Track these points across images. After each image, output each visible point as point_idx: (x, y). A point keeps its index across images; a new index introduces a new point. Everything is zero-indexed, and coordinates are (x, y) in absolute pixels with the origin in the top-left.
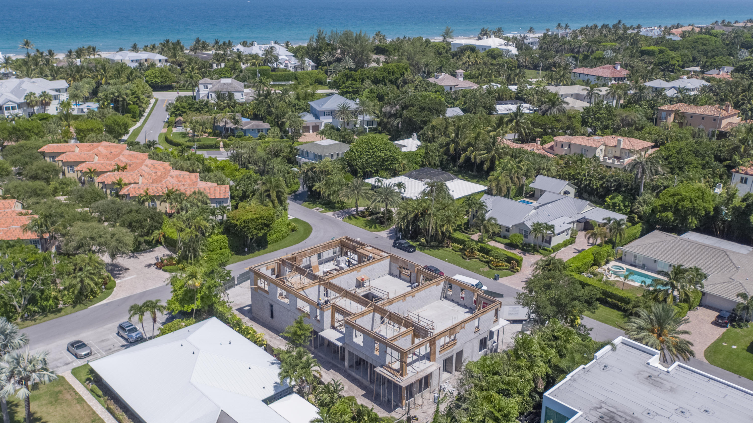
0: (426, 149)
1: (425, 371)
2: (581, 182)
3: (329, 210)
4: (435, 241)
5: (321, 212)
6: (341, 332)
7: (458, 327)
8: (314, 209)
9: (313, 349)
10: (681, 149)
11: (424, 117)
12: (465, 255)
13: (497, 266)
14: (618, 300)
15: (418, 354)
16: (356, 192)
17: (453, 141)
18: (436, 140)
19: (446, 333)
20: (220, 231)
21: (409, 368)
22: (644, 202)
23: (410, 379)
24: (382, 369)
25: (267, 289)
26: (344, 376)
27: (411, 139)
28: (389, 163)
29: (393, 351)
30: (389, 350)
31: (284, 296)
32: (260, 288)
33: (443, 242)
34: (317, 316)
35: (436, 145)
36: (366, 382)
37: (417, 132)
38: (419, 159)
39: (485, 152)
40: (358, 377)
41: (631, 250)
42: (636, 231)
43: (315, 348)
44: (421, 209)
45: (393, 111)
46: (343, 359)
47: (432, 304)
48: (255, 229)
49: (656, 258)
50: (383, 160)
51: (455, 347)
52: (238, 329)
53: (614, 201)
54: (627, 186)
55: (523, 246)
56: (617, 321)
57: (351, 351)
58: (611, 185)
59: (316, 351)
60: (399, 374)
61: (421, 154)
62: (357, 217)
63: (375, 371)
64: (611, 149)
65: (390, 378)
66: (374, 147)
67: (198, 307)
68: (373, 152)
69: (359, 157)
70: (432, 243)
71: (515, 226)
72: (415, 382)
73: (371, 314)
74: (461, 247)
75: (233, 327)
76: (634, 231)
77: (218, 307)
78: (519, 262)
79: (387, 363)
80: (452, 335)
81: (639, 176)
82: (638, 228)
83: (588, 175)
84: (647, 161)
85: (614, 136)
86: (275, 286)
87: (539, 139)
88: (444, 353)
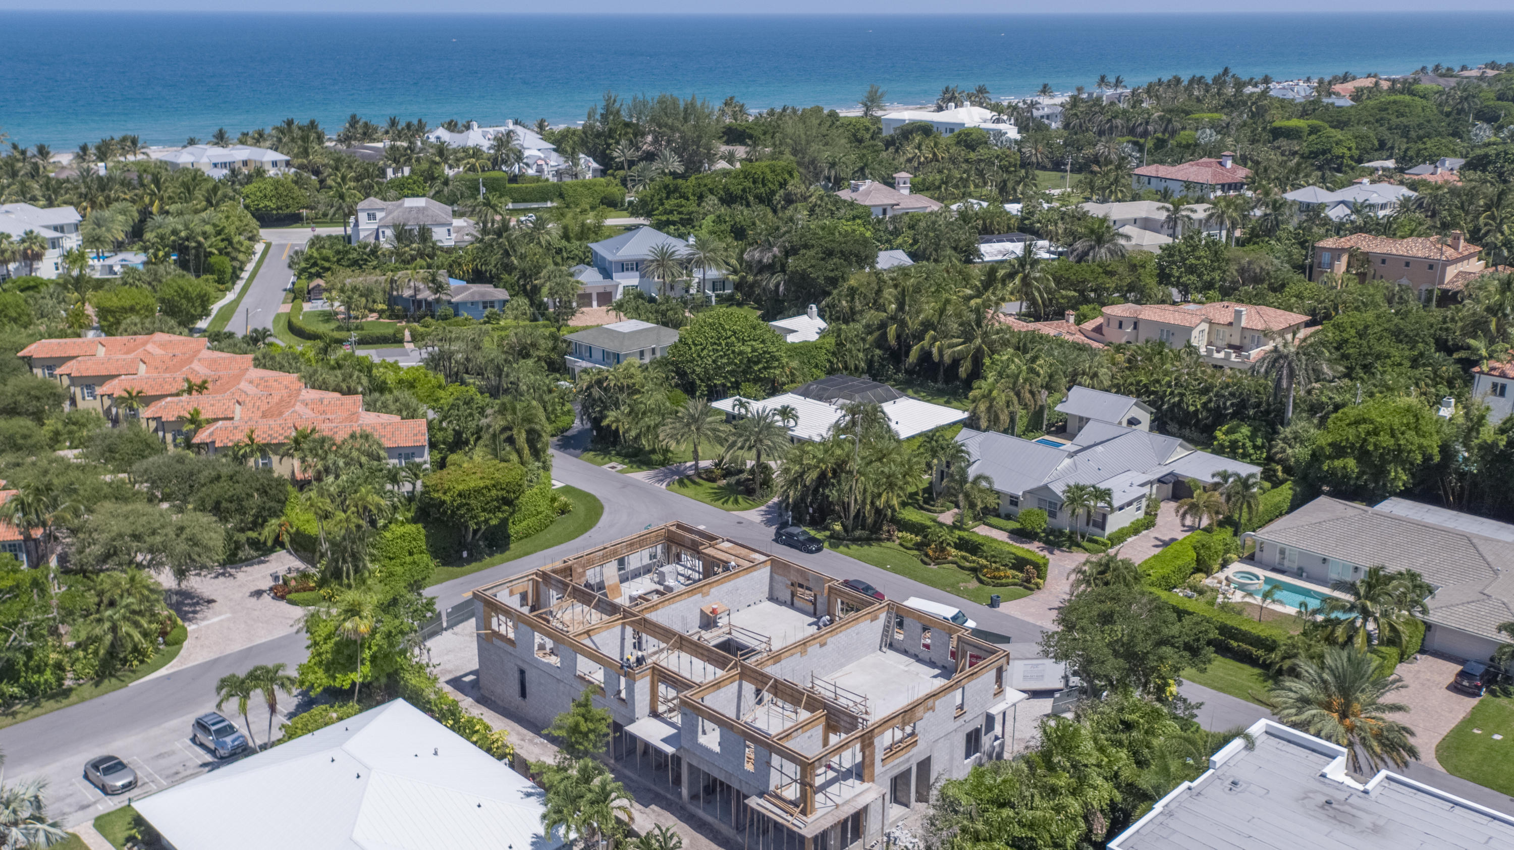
0: (839, 336)
1: (854, 804)
2: (1162, 399)
3: (639, 467)
4: (863, 528)
5: (621, 471)
6: (673, 725)
7: (921, 709)
8: (606, 467)
9: (612, 761)
10: (1366, 327)
11: (832, 270)
12: (927, 555)
13: (995, 577)
14: (1251, 645)
15: (836, 766)
16: (693, 428)
17: (893, 318)
18: (858, 317)
19: (896, 721)
20: (409, 515)
21: (819, 797)
22: (1295, 438)
23: (822, 821)
24: (761, 801)
25: (511, 635)
26: (680, 818)
27: (805, 317)
28: (760, 366)
29: (785, 762)
30: (776, 760)
31: (548, 651)
32: (496, 634)
33: (880, 529)
34: (619, 692)
35: (857, 327)
36: (727, 830)
37: (817, 302)
38: (822, 357)
39: (961, 340)
40: (709, 819)
41: (1272, 538)
42: (1281, 498)
43: (616, 759)
44: (832, 461)
45: (767, 258)
46: (677, 781)
47: (863, 660)
48: (484, 510)
49: (1326, 554)
50: (749, 360)
51: (915, 750)
52: (451, 722)
53: (1233, 437)
54: (1258, 405)
55: (1047, 535)
56: (1251, 688)
57: (695, 763)
58: (1224, 404)
59: (619, 767)
60: (798, 810)
61: (827, 346)
62: (697, 480)
63: (746, 806)
64: (1221, 329)
65: (780, 821)
66: (729, 333)
67: (365, 677)
68: (727, 344)
69: (699, 356)
70: (858, 533)
71: (1030, 492)
72: (833, 828)
73: (736, 684)
74: (919, 539)
75: (441, 718)
76: (1277, 499)
77: (407, 676)
78: (1040, 569)
79: (772, 788)
80: (908, 724)
81: (1285, 384)
82: (1286, 491)
83: (1176, 384)
84: (1298, 353)
85: (1226, 304)
86: (529, 629)
87: (1071, 312)
88: (892, 764)
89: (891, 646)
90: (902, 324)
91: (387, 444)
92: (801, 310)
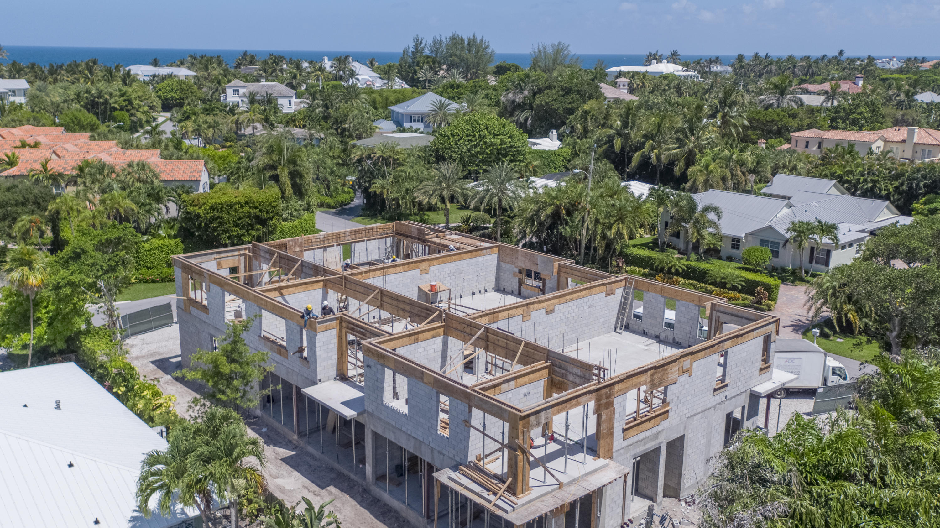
0: (574, 147)
1: (584, 484)
6: (360, 388)
7: (674, 368)
9: (296, 437)
11: (570, 103)
15: (562, 439)
17: (619, 133)
18: (589, 135)
19: (643, 378)
20: (172, 233)
21: (537, 473)
23: (538, 504)
24: (455, 475)
25: (206, 301)
26: (360, 503)
27: (547, 139)
29: (489, 418)
30: (477, 416)
32: (193, 302)
34: (301, 350)
35: (590, 141)
37: (557, 128)
40: (395, 504)
43: (301, 434)
44: (567, 201)
45: (519, 98)
46: (361, 456)
47: (596, 340)
51: (665, 424)
52: (122, 390)
55: (771, 272)
57: (380, 432)
59: (302, 443)
60: (504, 487)
61: (564, 154)
64: (896, 146)
65: (479, 500)
71: (752, 234)
72: (555, 512)
73: (439, 340)
74: (646, 271)
78: (771, 291)
79: (472, 458)
80: (659, 385)
85: (897, 128)
87: (763, 141)
88: (636, 438)
89: (627, 328)
90: (626, 137)
91: (164, 177)
92: (545, 134)
